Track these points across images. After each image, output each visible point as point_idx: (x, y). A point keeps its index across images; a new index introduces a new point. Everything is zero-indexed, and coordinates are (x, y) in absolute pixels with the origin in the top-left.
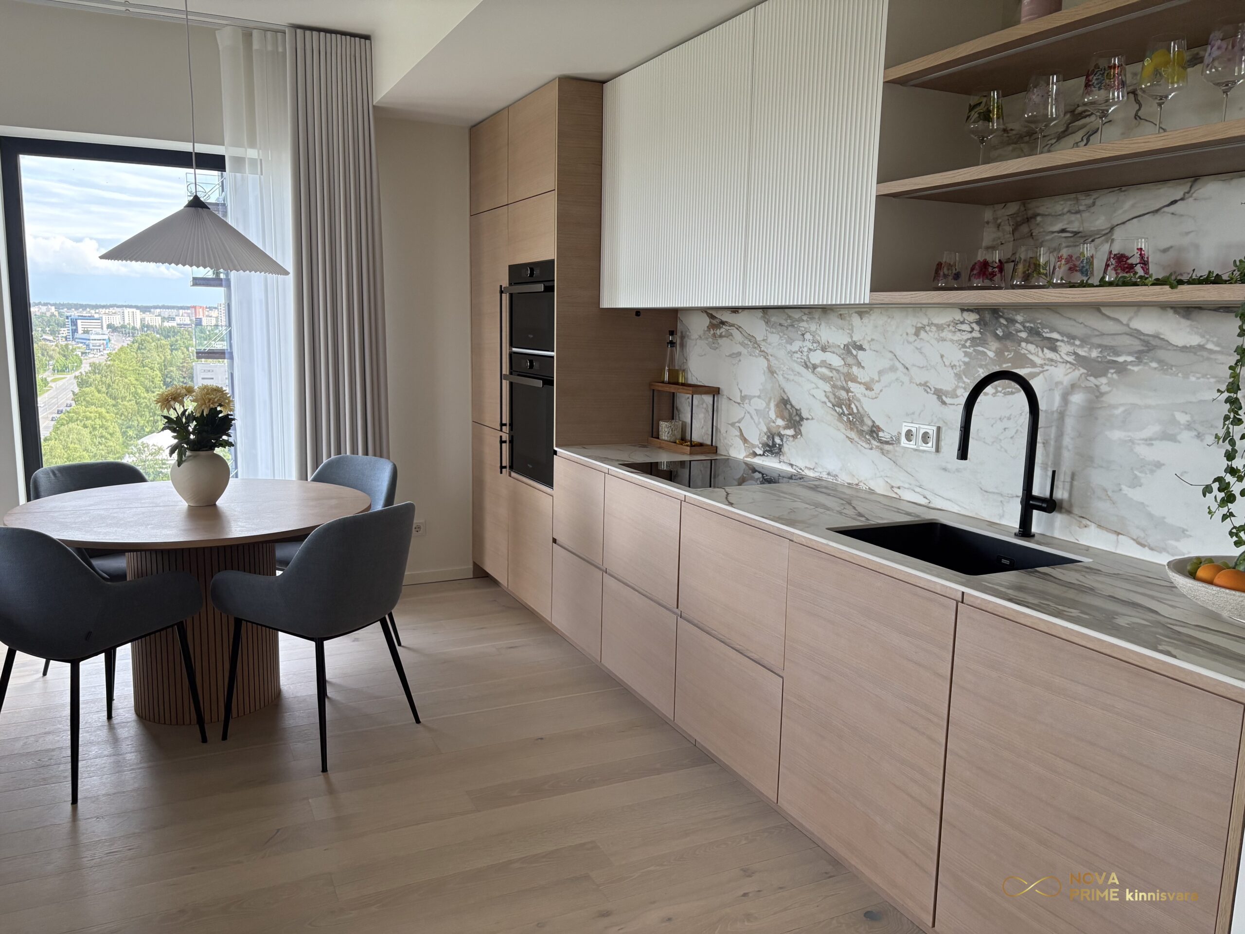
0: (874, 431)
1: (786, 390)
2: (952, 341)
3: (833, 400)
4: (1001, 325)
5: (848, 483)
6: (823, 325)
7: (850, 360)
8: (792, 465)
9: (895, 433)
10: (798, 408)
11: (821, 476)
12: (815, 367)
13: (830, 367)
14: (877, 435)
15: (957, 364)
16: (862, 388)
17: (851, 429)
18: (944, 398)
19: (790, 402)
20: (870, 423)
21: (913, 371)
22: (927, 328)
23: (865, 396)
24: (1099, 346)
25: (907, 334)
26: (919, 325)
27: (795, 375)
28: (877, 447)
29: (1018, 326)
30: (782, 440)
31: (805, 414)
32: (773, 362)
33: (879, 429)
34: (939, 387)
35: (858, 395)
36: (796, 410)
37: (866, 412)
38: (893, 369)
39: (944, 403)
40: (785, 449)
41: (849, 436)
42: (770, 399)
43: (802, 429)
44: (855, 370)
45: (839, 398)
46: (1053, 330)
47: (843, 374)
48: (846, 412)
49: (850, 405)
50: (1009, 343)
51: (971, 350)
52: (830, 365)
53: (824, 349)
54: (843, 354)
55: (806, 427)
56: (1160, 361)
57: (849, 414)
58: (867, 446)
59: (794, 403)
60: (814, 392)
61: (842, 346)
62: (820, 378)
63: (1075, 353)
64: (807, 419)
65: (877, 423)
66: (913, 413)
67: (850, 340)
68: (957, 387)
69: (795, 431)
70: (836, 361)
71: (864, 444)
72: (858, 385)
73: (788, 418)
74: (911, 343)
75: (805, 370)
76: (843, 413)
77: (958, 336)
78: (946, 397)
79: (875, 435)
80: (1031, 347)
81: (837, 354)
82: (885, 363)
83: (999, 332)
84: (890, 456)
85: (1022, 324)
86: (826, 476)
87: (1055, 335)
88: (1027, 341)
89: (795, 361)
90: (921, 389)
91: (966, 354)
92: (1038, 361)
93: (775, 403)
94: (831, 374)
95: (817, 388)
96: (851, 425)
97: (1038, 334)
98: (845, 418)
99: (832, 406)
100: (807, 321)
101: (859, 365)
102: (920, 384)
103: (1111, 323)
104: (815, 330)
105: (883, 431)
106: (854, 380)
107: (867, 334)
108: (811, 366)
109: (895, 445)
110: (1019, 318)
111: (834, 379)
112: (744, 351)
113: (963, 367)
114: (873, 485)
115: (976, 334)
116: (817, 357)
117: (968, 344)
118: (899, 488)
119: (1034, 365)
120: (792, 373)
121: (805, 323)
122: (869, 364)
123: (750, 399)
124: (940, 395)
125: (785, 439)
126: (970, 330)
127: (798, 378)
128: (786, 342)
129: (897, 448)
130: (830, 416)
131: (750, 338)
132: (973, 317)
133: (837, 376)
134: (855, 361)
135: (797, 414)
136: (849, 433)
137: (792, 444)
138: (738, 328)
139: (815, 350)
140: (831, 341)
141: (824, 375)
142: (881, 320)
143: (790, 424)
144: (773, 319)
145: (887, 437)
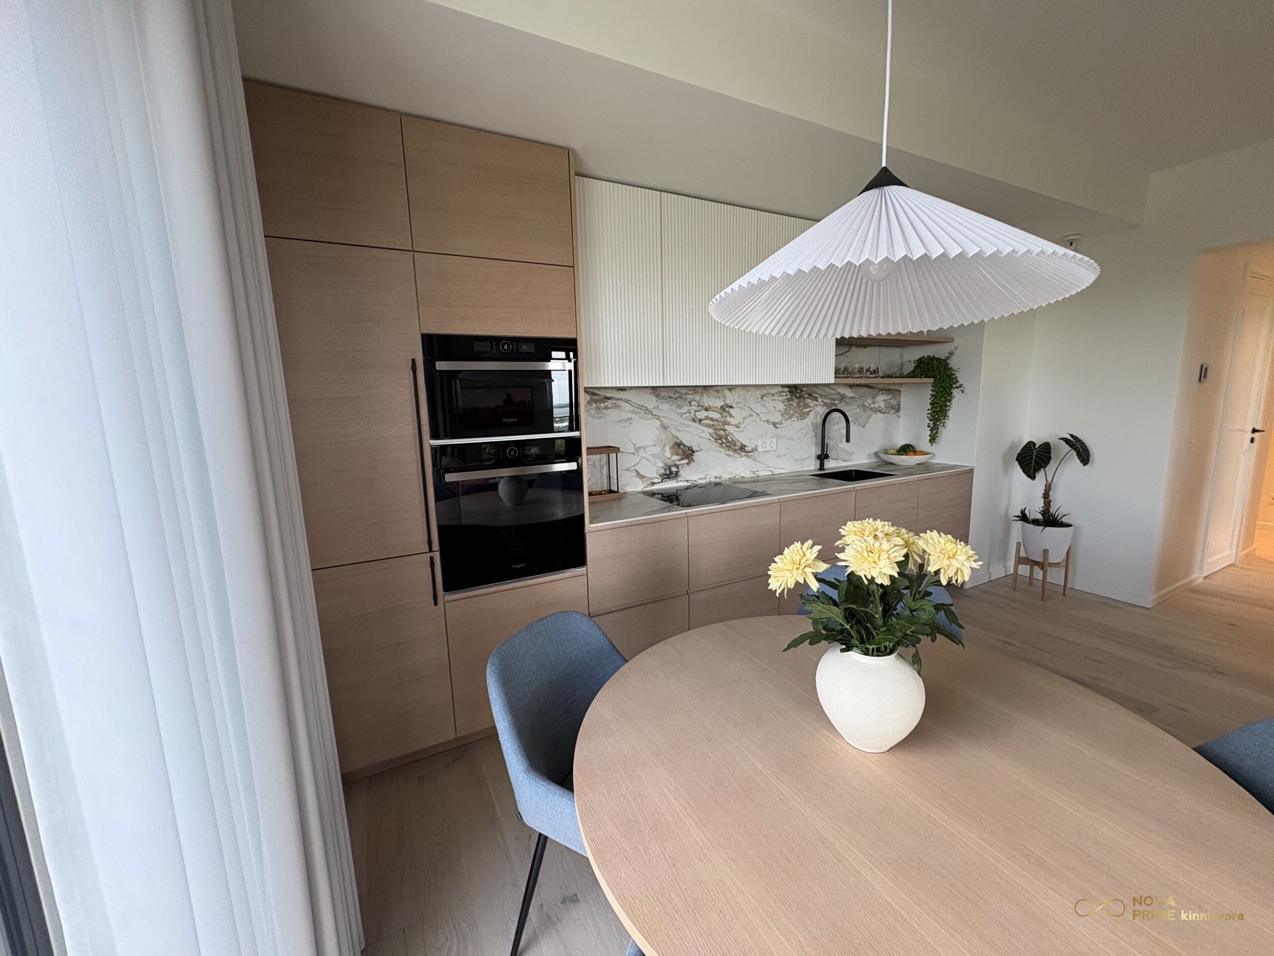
0: (742, 448)
1: (678, 437)
2: (779, 400)
3: (715, 437)
4: (798, 392)
6: (705, 396)
7: (725, 414)
8: (688, 481)
9: (754, 446)
12: (700, 420)
13: (712, 419)
14: (744, 449)
15: (781, 410)
16: (734, 428)
17: (729, 450)
19: (682, 443)
20: (740, 444)
21: (761, 415)
22: (767, 395)
24: (830, 398)
25: (757, 398)
26: (763, 394)
27: (685, 427)
28: (745, 455)
29: (805, 393)
30: (678, 468)
31: (695, 449)
32: (665, 421)
33: (745, 446)
34: (774, 421)
35: (731, 432)
36: (689, 447)
37: (737, 439)
38: (751, 416)
39: (777, 427)
40: (681, 472)
42: (665, 445)
43: (694, 458)
44: (729, 419)
45: (720, 435)
46: (816, 393)
47: (721, 422)
48: (724, 441)
49: (727, 438)
50: (801, 400)
51: (787, 403)
53: (707, 410)
54: (720, 411)
55: (696, 456)
56: (845, 402)
57: (727, 442)
58: (739, 456)
59: (686, 443)
60: (702, 435)
61: (719, 407)
62: (705, 426)
63: (823, 402)
64: (698, 451)
65: (744, 444)
66: (763, 435)
67: (724, 404)
68: (782, 419)
69: (689, 460)
70: (716, 416)
71: (737, 456)
72: (731, 426)
73: (682, 453)
74: (759, 402)
75: (694, 423)
76: (723, 443)
77: (781, 398)
78: (777, 425)
80: (809, 400)
81: (716, 412)
82: (747, 413)
83: (798, 395)
84: (752, 457)
85: (806, 391)
87: (817, 395)
88: (808, 398)
89: (684, 418)
90: (766, 423)
91: (785, 405)
92: (812, 405)
93: (671, 446)
94: (712, 423)
95: (704, 432)
96: (729, 448)
97: (811, 395)
98: (724, 445)
100: (692, 394)
101: (731, 416)
102: (765, 421)
103: (832, 390)
104: (699, 399)
105: (747, 446)
106: (729, 424)
107: (734, 400)
108: (698, 420)
109: (754, 452)
110: (804, 389)
111: (715, 425)
112: (635, 417)
113: (784, 411)
114: (743, 475)
115: (789, 397)
116: (702, 415)
117: (786, 401)
118: (758, 471)
119: (810, 407)
120: (683, 426)
122: (737, 414)
123: (645, 448)
124: (774, 424)
125: (680, 467)
126: (786, 395)
127: (688, 429)
128: (677, 408)
129: (756, 453)
130: (714, 446)
131: (641, 407)
132: (787, 389)
133: (718, 424)
134: (727, 414)
135: (689, 450)
136: (728, 453)
137: (686, 468)
138: (627, 401)
139: (700, 411)
140: (711, 405)
141: (708, 424)
142: (743, 392)
143: (684, 457)
144: (663, 394)
145: (750, 449)
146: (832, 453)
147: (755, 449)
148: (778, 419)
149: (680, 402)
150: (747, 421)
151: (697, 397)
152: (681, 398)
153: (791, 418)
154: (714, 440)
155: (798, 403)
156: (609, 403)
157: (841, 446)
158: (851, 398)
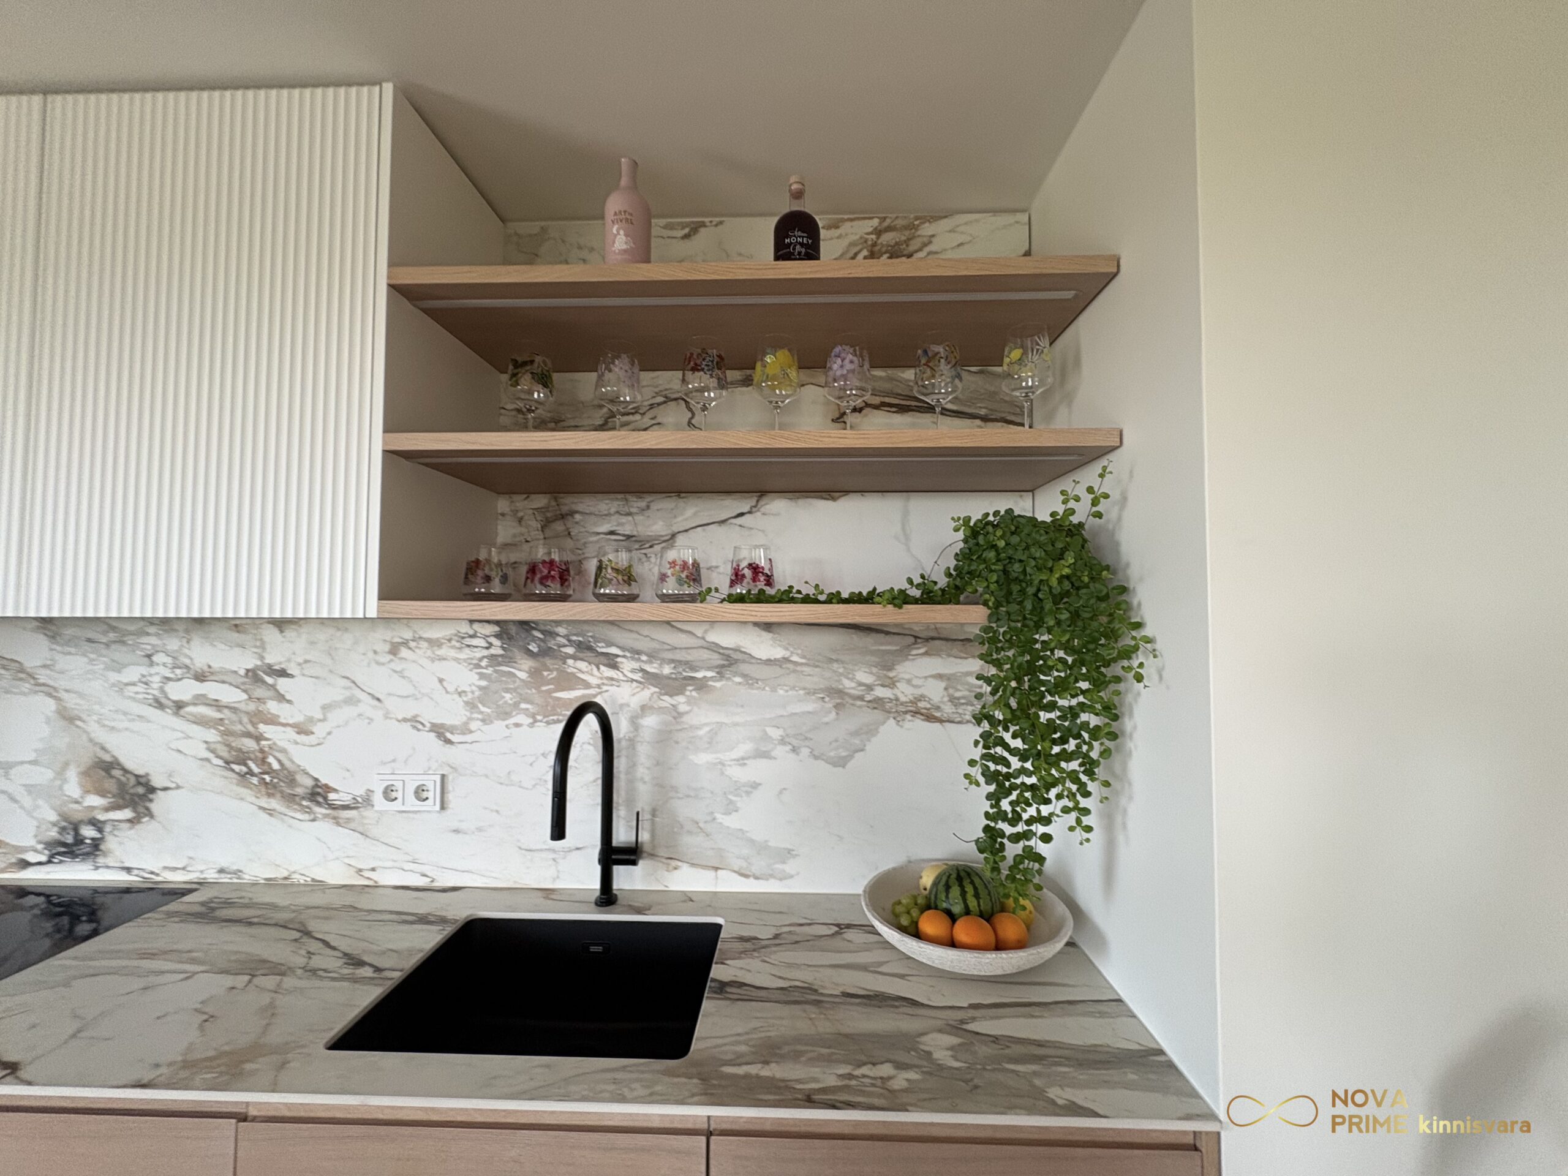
0: (319, 794)
1: (108, 746)
2: (456, 660)
3: (225, 754)
5: (266, 879)
7: (260, 692)
8: (128, 870)
9: (360, 791)
10: (141, 772)
11: (202, 876)
12: (179, 706)
13: (216, 705)
14: (325, 798)
15: (468, 689)
16: (291, 733)
17: (270, 795)
18: (448, 735)
19: (119, 764)
20: (310, 783)
21: (390, 703)
22: (412, 644)
23: (296, 743)
25: (375, 652)
26: (398, 641)
27: (130, 720)
28: (326, 816)
29: (561, 640)
30: (100, 830)
31: (157, 782)
32: (73, 701)
33: (328, 789)
34: (438, 721)
35: (280, 743)
36: (137, 776)
37: (299, 766)
38: (351, 701)
39: (448, 742)
40: (111, 843)
41: (266, 806)
42: (66, 765)
43: (153, 807)
44: (273, 707)
45: (240, 750)
47: (247, 713)
48: (256, 770)
49: (263, 761)
50: (549, 662)
51: (490, 671)
52: (217, 700)
53: (200, 677)
54: (244, 683)
55: (159, 804)
56: (744, 676)
57: (263, 773)
58: (306, 817)
59: (130, 765)
60: (181, 745)
61: (242, 672)
62: (194, 722)
63: (642, 670)
64: (165, 789)
65: (324, 780)
66: (394, 761)
67: (259, 663)
68: (470, 719)
69: (135, 811)
70: (231, 695)
71: (299, 815)
72: (280, 729)
73: (115, 791)
74: (383, 664)
75: (158, 712)
76: (251, 773)
77: (466, 654)
78: (452, 733)
79: (320, 799)
80: (582, 665)
81: (231, 684)
82: (336, 692)
83: (533, 647)
84: (352, 825)
85: (566, 637)
86: (216, 876)
87: (614, 650)
88: (574, 657)
89: (130, 698)
90: (407, 726)
91: (482, 676)
92: (593, 681)
93: (81, 770)
94: (219, 715)
95: (188, 737)
96: (270, 789)
97: (590, 649)
98: (255, 780)
99: (223, 764)
100: (157, 635)
101: (281, 698)
102: (405, 720)
103: (683, 636)
104: (176, 648)
105: (335, 791)
106: (273, 721)
107: (294, 654)
108: (171, 704)
109: (361, 809)
110: (561, 630)
111: (226, 722)
113: (477, 693)
114: (319, 874)
115: (497, 651)
116: (184, 690)
117: (484, 663)
118: (373, 869)
119: (587, 685)
120: (123, 717)
121: (154, 638)
122: (302, 697)
124: (440, 732)
125: (108, 828)
126: (485, 646)
127: (137, 726)
128: (107, 668)
129: (367, 813)
130: (220, 780)
131: (6, 663)
132: (490, 629)
133: (234, 717)
134: (271, 693)
135: (139, 783)
136: (264, 802)
137: (128, 834)
139: (179, 680)
140: (216, 665)
141: (203, 716)
142: (322, 635)
143: (121, 802)
144: (69, 632)
145: (346, 799)
146: (691, 842)
147: (364, 803)
148: (452, 713)
149: (119, 653)
150: (336, 717)
152: (123, 643)
153: (504, 715)
154: (220, 762)
155: (534, 673)
157: (731, 821)
158: (769, 662)
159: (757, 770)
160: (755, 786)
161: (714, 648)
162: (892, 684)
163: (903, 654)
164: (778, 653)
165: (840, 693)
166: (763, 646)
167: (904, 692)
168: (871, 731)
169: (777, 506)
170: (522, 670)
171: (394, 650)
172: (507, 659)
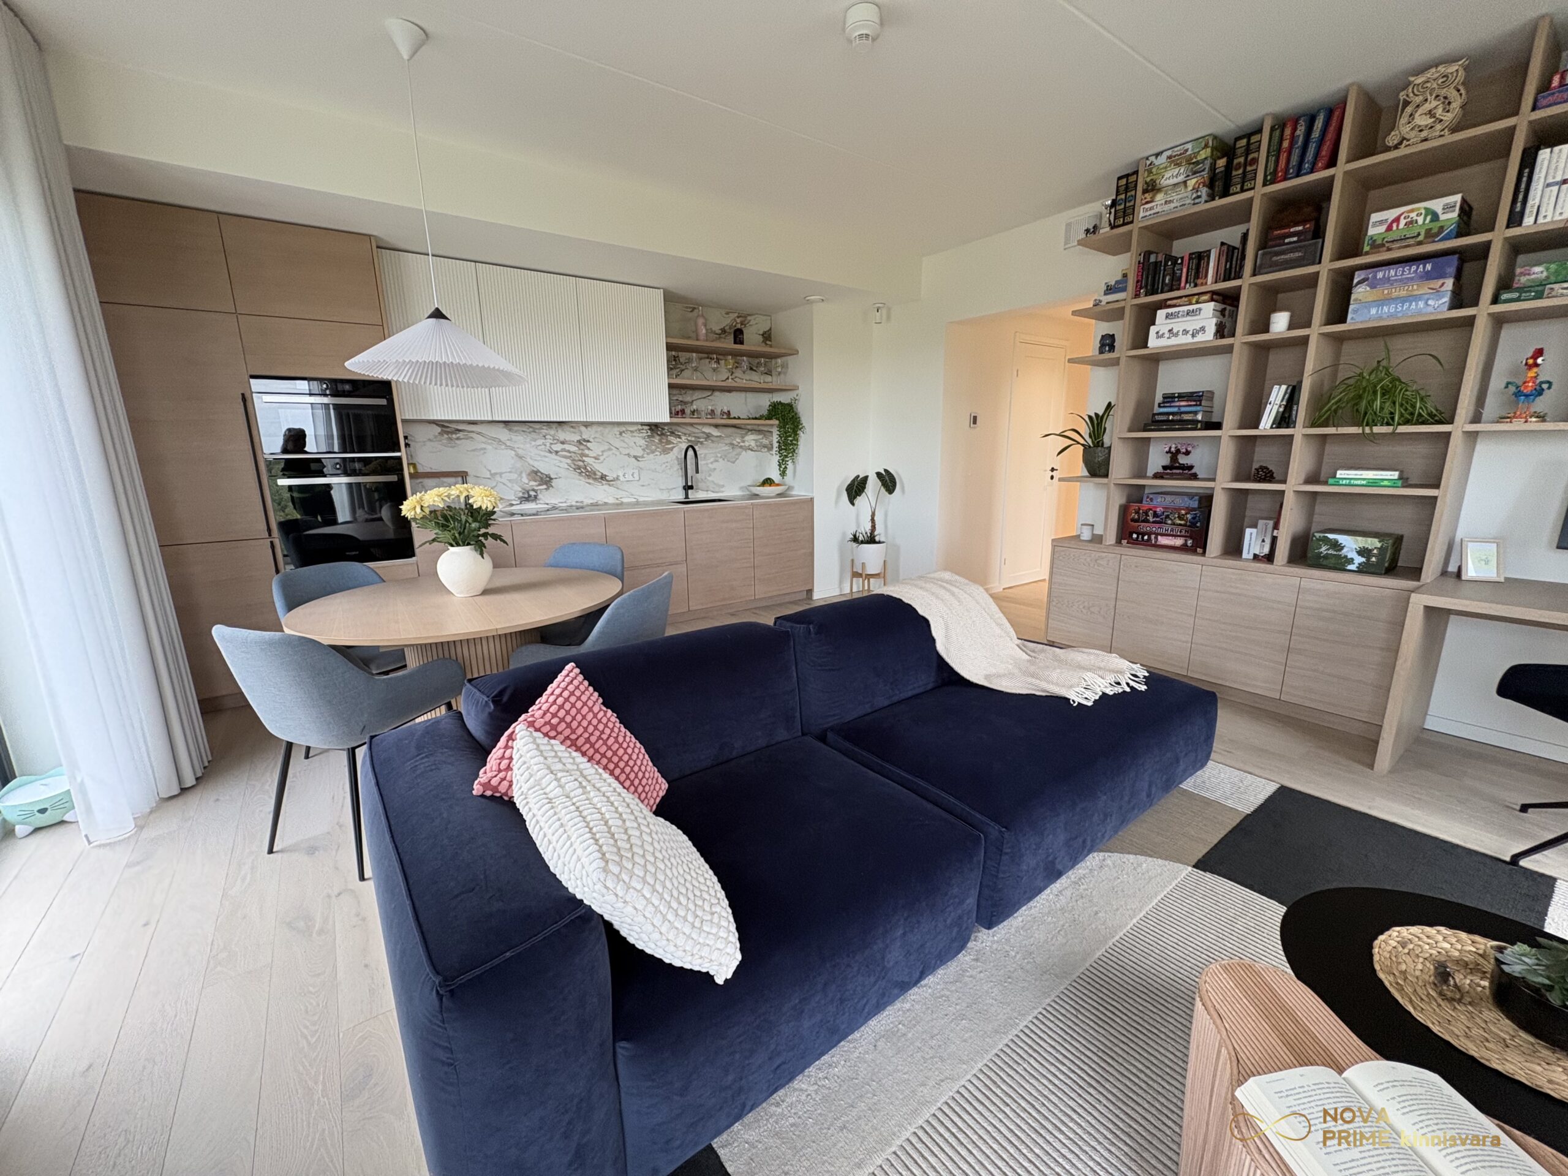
0: (603, 477)
1: (535, 466)
2: (641, 436)
4: (659, 430)
5: (590, 503)
6: (560, 431)
7: (582, 447)
8: (548, 504)
9: (615, 476)
11: (571, 504)
12: (557, 452)
13: (569, 452)
15: (642, 445)
16: (593, 460)
17: (589, 479)
18: (639, 459)
19: (539, 471)
20: (600, 474)
21: (621, 449)
22: (626, 432)
23: (595, 462)
24: (694, 436)
25: (615, 434)
26: (621, 431)
27: (541, 457)
28: (606, 484)
30: (536, 493)
31: (552, 476)
32: (520, 452)
33: (606, 476)
34: (635, 455)
35: (590, 463)
36: (546, 475)
37: (597, 469)
38: (610, 449)
39: (638, 461)
40: (540, 496)
42: (521, 472)
43: (552, 484)
44: (587, 452)
45: (578, 466)
46: (679, 432)
47: (579, 454)
48: (584, 471)
49: (585, 468)
50: (663, 437)
51: (648, 440)
53: (563, 443)
54: (577, 445)
55: (554, 483)
56: (711, 440)
57: (586, 472)
58: (600, 484)
59: (543, 472)
60: (560, 464)
61: (576, 441)
62: (562, 457)
63: (687, 439)
64: (556, 478)
65: (604, 474)
67: (581, 438)
68: (644, 454)
69: (547, 486)
70: (574, 449)
71: (598, 484)
72: (589, 458)
73: (539, 480)
75: (549, 454)
76: (582, 472)
79: (604, 479)
80: (672, 438)
81: (572, 445)
82: (606, 447)
83: (659, 433)
84: (614, 486)
85: (667, 430)
87: (680, 434)
88: (670, 436)
90: (627, 456)
91: (646, 441)
92: (675, 442)
93: (527, 473)
94: (569, 455)
95: (561, 462)
96: (589, 477)
97: (674, 433)
98: (584, 474)
100: (547, 429)
101: (589, 449)
103: (696, 430)
105: (608, 476)
106: (587, 456)
107: (591, 435)
108: (554, 452)
109: (616, 481)
110: (666, 428)
111: (573, 457)
112: (489, 447)
113: (645, 446)
114: (606, 500)
115: (649, 434)
116: (558, 447)
117: (646, 438)
118: (621, 498)
119: (673, 444)
120: (538, 456)
122: (595, 448)
123: (501, 474)
124: (636, 457)
125: (539, 492)
126: (646, 433)
127: (544, 459)
128: (531, 440)
129: (619, 482)
130: (573, 475)
131: (494, 439)
132: (647, 427)
133: (575, 455)
134: (585, 448)
135: (547, 477)
136: (587, 481)
137: (545, 493)
138: (479, 433)
139: (556, 444)
140: (567, 439)
141: (565, 455)
142: (600, 429)
143: (542, 483)
144: (516, 428)
145: (612, 479)
146: (701, 485)
147: (617, 478)
148: (639, 452)
149: (534, 435)
150: (606, 454)
151: (552, 432)
152: (535, 431)
153: (653, 452)
154: (572, 470)
155: (660, 440)
156: (461, 435)
157: (710, 479)
158: (717, 437)
159: (715, 465)
160: (715, 469)
161: (704, 433)
162: (744, 442)
163: (746, 434)
164: (719, 434)
165: (733, 444)
166: (715, 432)
167: (747, 444)
168: (739, 454)
169: (717, 394)
170: (657, 439)
171: (621, 434)
172: (653, 436)
